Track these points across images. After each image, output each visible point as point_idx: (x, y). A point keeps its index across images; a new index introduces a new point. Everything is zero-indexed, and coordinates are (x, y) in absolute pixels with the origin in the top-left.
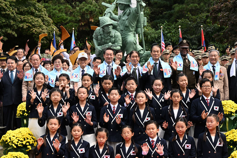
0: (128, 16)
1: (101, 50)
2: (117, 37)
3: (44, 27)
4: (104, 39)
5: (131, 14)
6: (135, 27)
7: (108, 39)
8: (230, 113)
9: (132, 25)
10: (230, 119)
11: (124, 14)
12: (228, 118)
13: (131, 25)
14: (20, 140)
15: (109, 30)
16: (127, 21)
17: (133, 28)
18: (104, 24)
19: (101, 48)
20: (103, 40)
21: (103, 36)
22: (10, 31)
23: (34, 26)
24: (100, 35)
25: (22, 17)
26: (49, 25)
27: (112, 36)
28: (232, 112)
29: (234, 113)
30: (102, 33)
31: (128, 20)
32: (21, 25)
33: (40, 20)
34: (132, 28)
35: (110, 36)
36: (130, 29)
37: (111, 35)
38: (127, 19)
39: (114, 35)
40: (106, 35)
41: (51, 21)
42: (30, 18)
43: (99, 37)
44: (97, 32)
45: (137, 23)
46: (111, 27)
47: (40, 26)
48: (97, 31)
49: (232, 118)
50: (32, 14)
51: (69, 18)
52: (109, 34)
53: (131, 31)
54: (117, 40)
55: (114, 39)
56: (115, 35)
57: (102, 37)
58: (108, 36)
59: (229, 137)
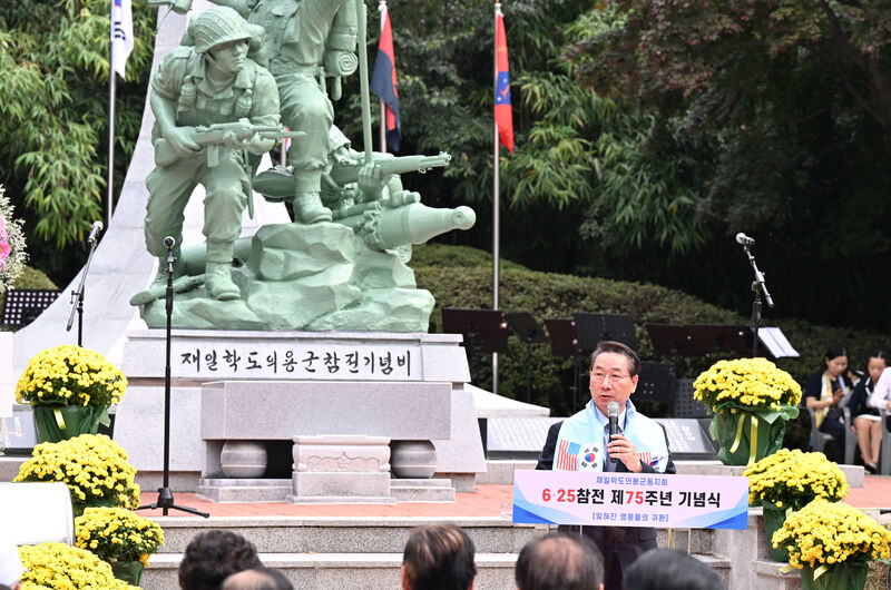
1: (193, 144)
2: (263, 95)
4: (207, 96)
6: (322, 49)
7: (223, 100)
8: (764, 401)
9: (314, 39)
10: (762, 422)
12: (756, 416)
13: (309, 41)
14: (97, 474)
15: (236, 62)
16: (293, 20)
17: (316, 53)
18: (217, 36)
19: (193, 137)
24: (192, 80)
27: (244, 90)
28: (769, 399)
29: (776, 401)
30: (198, 72)
31: (298, 17)
34: (311, 52)
35: (234, 88)
36: (302, 57)
37: (237, 84)
38: (293, 15)
39: (250, 85)
40: (218, 84)
44: (179, 67)
45: (331, 33)
48: (177, 61)
49: (771, 419)
52: (230, 81)
53: (307, 65)
54: (265, 104)
55: (250, 103)
56: (254, 83)
58: (227, 86)
59: (771, 473)
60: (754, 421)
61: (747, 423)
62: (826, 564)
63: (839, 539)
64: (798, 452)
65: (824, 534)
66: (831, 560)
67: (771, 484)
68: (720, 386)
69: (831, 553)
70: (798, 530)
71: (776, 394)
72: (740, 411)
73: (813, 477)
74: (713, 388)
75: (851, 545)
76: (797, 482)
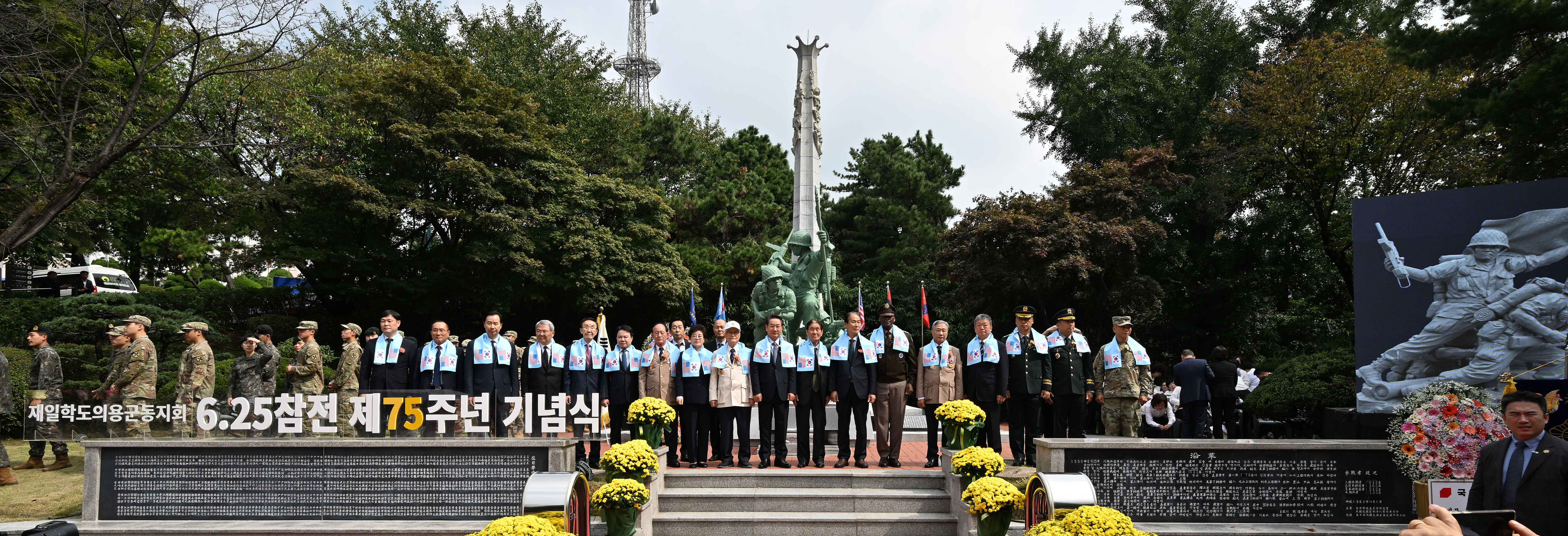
0: (806, 264)
1: (763, 318)
2: (789, 298)
3: (677, 281)
4: (769, 300)
5: (812, 262)
6: (818, 282)
7: (774, 301)
8: (966, 420)
10: (966, 431)
11: (801, 261)
12: (964, 427)
13: (812, 279)
15: (777, 285)
17: (815, 284)
18: (769, 276)
19: (763, 315)
20: (767, 303)
21: (766, 296)
22: (622, 287)
23: (661, 279)
24: (763, 293)
25: (642, 265)
26: (683, 278)
27: (782, 296)
28: (969, 420)
29: (972, 421)
30: (765, 290)
31: (807, 271)
32: (640, 278)
33: (670, 270)
34: (813, 284)
35: (778, 296)
36: (810, 285)
37: (779, 294)
38: (805, 270)
39: (784, 294)
40: (772, 294)
41: (688, 272)
42: (654, 266)
43: (761, 297)
44: (758, 289)
45: (821, 276)
46: (779, 282)
47: (670, 280)
48: (758, 287)
49: (970, 428)
50: (658, 260)
51: (716, 267)
52: (776, 293)
53: (812, 288)
54: (790, 301)
55: (784, 301)
57: (765, 298)
58: (775, 295)
59: (964, 459)
60: (962, 430)
61: (959, 430)
62: (988, 512)
63: (995, 499)
64: (979, 447)
65: (987, 496)
66: (991, 510)
67: (964, 464)
68: (946, 413)
69: (991, 507)
70: (974, 494)
71: (972, 417)
72: (956, 425)
73: (987, 461)
74: (943, 414)
75: (1002, 503)
76: (978, 464)
